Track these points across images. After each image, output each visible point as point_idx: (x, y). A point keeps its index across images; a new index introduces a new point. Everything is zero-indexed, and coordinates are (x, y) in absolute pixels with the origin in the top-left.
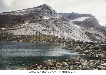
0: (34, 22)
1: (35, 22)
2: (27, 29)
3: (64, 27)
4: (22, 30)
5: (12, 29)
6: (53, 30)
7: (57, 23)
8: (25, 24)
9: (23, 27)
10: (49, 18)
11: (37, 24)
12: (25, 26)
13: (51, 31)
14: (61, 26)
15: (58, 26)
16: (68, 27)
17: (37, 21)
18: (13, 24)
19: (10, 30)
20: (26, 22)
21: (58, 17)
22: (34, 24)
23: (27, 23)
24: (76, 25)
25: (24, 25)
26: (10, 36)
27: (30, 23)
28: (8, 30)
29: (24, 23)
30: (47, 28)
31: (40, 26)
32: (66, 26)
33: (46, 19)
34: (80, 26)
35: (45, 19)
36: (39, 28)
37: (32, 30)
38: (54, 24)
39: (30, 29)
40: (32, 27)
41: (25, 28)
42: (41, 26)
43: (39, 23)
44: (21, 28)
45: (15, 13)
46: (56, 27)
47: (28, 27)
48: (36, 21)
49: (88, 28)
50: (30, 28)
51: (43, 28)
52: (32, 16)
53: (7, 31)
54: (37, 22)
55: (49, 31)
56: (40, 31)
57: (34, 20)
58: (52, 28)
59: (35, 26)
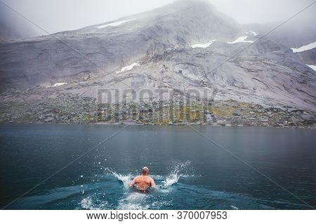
0: (158, 58)
1: (161, 59)
2: (138, 83)
3: (275, 73)
5: (87, 85)
6: (233, 85)
8: (129, 67)
9: (125, 78)
10: (208, 44)
11: (169, 64)
12: (129, 72)
13: (224, 86)
14: (260, 68)
15: (249, 71)
17: (170, 56)
18: (89, 69)
19: (83, 86)
20: (132, 60)
21: (241, 39)
22: (160, 65)
23: (135, 64)
25: (123, 69)
26: (87, 105)
27: (144, 62)
28: (77, 88)
29: (123, 64)
30: (209, 77)
31: (181, 72)
33: (200, 45)
35: (194, 46)
36: (177, 77)
37: (156, 86)
38: (233, 64)
39: (150, 82)
40: (154, 75)
41: (130, 79)
42: (184, 72)
43: (176, 60)
44: (117, 80)
45: (93, 32)
46: (240, 71)
47: (139, 76)
48: (166, 53)
50: (146, 78)
51: (193, 77)
52: (150, 38)
53: (74, 92)
54: (169, 59)
55: (220, 88)
56: (185, 87)
57: (156, 51)
58: (224, 75)
59: (162, 72)
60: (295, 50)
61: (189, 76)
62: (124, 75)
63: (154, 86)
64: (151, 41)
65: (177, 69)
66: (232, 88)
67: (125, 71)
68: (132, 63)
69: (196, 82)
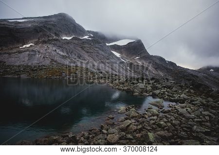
0: (44, 42)
1: (46, 43)
2: (32, 55)
3: (97, 54)
4: (22, 55)
6: (80, 58)
7: (85, 47)
8: (28, 46)
9: (25, 51)
10: (71, 38)
11: (50, 46)
12: (28, 48)
13: (75, 59)
14: (92, 51)
15: (88, 52)
16: (103, 53)
17: (51, 42)
21: (86, 37)
22: (45, 46)
23: (31, 44)
24: (115, 51)
25: (24, 46)
27: (36, 43)
29: (24, 44)
30: (69, 54)
31: (56, 50)
32: (100, 52)
33: (66, 38)
34: (121, 53)
35: (63, 38)
36: (54, 53)
38: (81, 48)
39: (39, 55)
40: (41, 51)
41: (28, 52)
42: (57, 51)
43: (55, 45)
44: (20, 52)
46: (84, 52)
47: (33, 51)
48: (49, 40)
49: (131, 56)
50: (37, 53)
51: (62, 53)
52: (41, 31)
54: (50, 44)
56: (57, 58)
57: (44, 39)
58: (76, 53)
59: (46, 50)
60: (107, 44)
61: (60, 53)
62: (24, 50)
63: (41, 57)
64: (41, 33)
65: (54, 49)
66: (79, 60)
67: (25, 48)
68: (30, 43)
69: (63, 56)
